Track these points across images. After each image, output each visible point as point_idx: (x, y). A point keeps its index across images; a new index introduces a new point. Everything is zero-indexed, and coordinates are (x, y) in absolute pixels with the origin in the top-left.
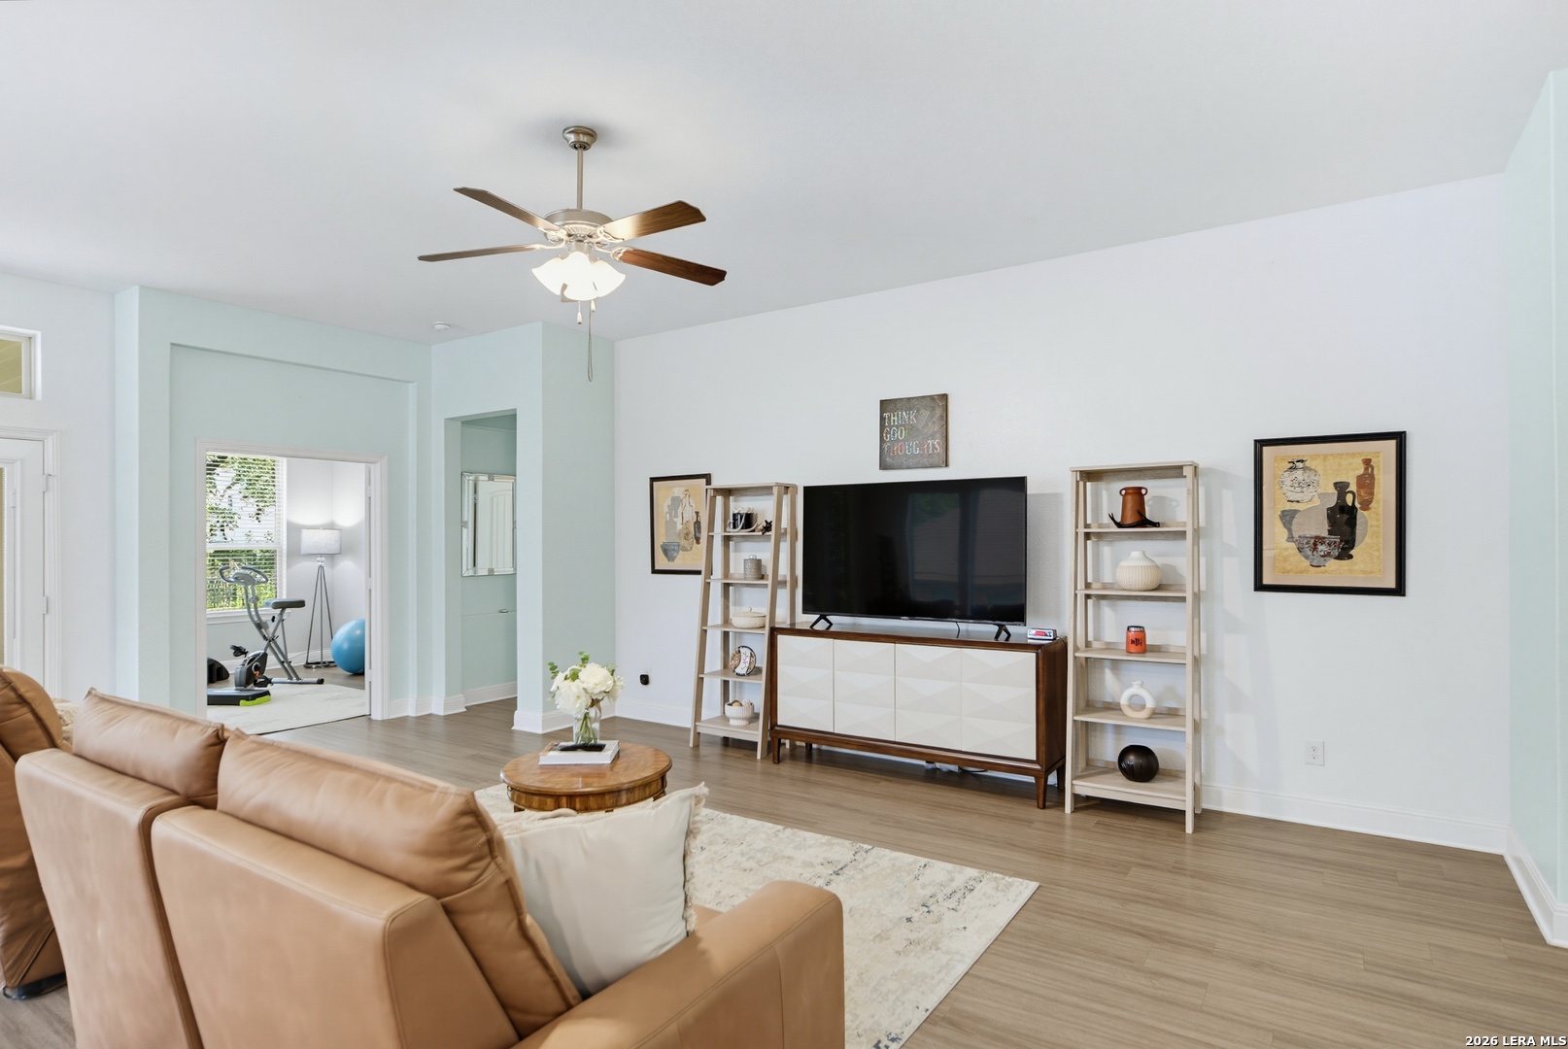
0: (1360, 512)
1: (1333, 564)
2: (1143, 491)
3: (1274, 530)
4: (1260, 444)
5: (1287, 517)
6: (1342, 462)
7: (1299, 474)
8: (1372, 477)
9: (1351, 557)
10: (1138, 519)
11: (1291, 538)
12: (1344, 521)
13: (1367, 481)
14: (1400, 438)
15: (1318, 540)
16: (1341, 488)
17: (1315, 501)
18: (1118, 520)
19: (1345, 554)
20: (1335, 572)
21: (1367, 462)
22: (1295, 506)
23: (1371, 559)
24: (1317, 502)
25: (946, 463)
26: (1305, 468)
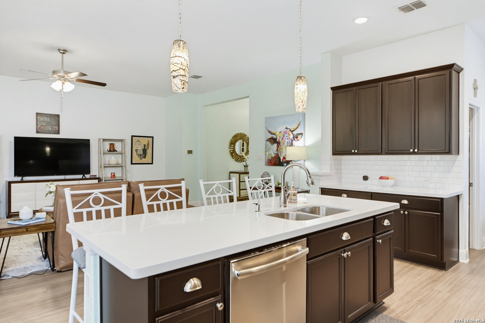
0: (147, 150)
1: (143, 159)
2: (114, 144)
3: (134, 153)
4: (132, 136)
5: (136, 150)
6: (144, 141)
7: (138, 142)
8: (149, 144)
9: (146, 158)
10: (112, 150)
11: (137, 154)
12: (145, 151)
13: (148, 144)
14: (153, 137)
15: (141, 154)
16: (145, 145)
17: (140, 148)
18: (109, 150)
19: (145, 157)
20: (144, 160)
21: (148, 141)
22: (138, 148)
23: (148, 159)
24: (141, 148)
25: (59, 133)
26: (139, 142)
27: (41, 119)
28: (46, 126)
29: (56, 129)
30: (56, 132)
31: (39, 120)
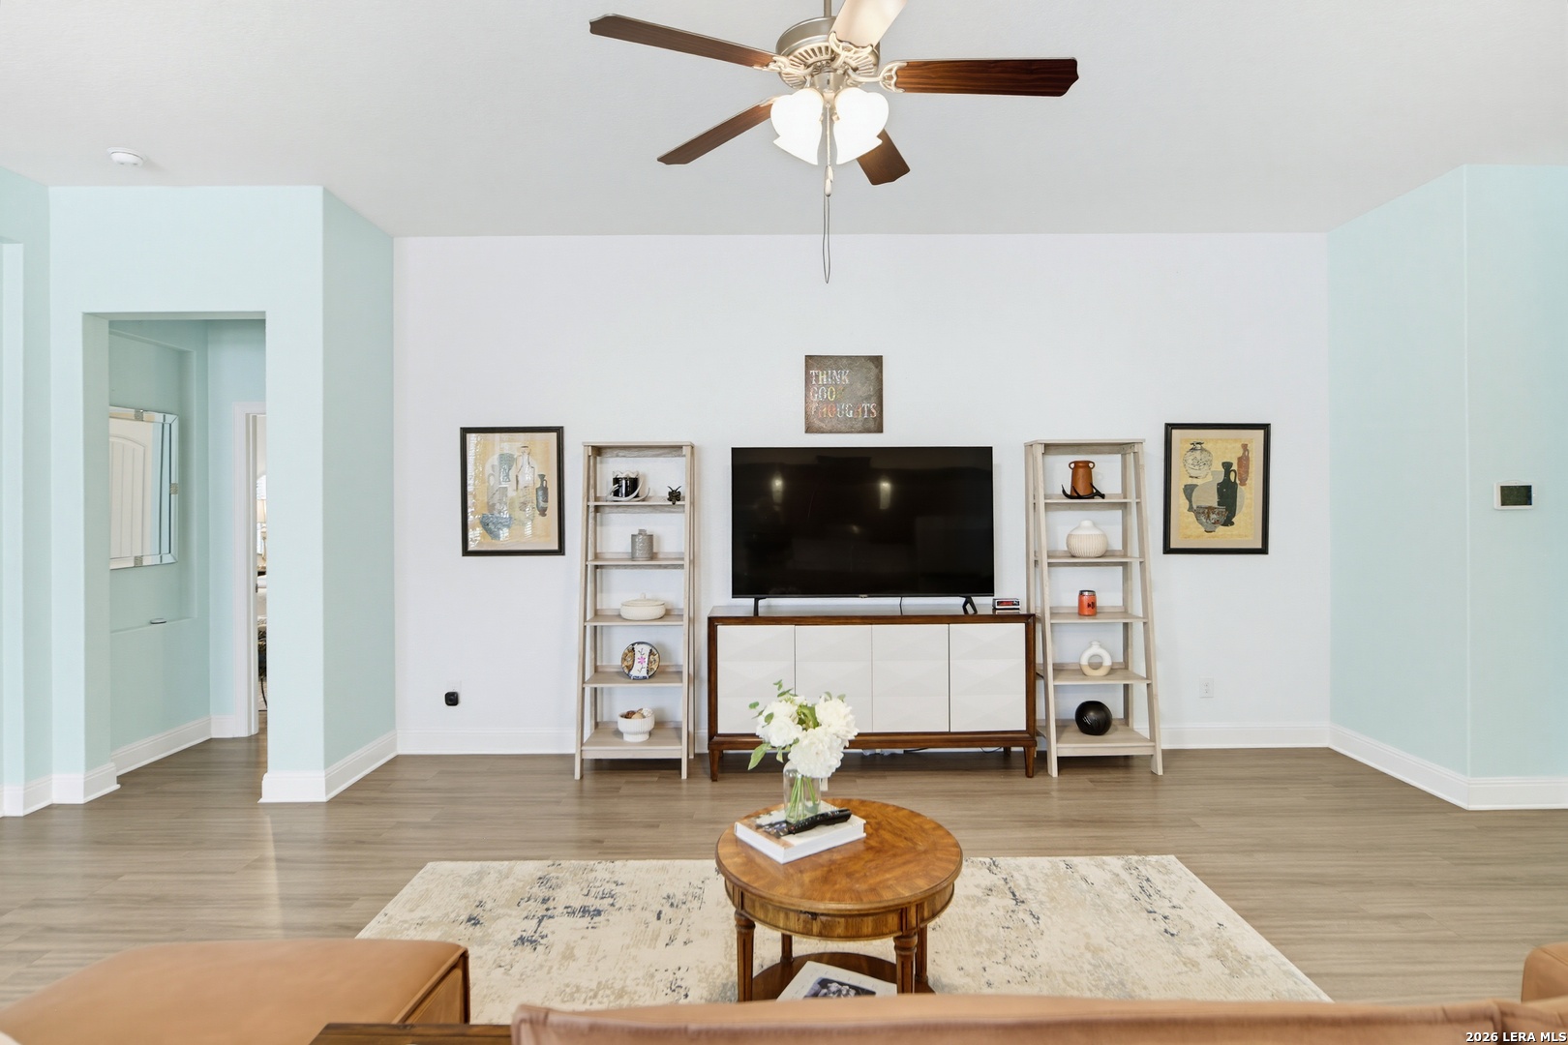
0: (1239, 486)
1: (1221, 529)
2: (1091, 465)
3: (1179, 501)
4: (1170, 427)
5: (1189, 491)
6: (1225, 448)
7: (1197, 454)
8: (1247, 458)
9: (1232, 524)
10: (1083, 491)
11: (1191, 509)
12: (1227, 493)
13: (1244, 461)
14: (1266, 427)
15: (1210, 509)
16: (1227, 466)
17: (1208, 480)
18: (1069, 492)
19: (1228, 522)
20: (1223, 536)
21: (1245, 447)
22: (1194, 481)
23: (1244, 528)
24: (1210, 478)
25: (879, 429)
26: (1202, 450)
27: (820, 377)
28: (836, 402)
29: (869, 411)
30: (872, 425)
31: (814, 382)
